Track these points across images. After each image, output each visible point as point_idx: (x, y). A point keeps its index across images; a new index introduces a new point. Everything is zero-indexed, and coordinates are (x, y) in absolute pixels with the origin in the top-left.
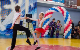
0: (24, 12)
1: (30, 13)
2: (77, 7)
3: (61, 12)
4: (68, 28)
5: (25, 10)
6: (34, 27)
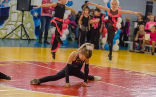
6: (35, 22)
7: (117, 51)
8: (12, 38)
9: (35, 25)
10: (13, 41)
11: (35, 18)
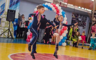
0: (3, 6)
1: (11, 8)
2: (67, 5)
3: (55, 11)
4: (63, 32)
5: (4, 4)
6: (14, 28)
7: (65, 46)
8: (1, 37)
9: (14, 29)
10: (2, 39)
11: (14, 26)
